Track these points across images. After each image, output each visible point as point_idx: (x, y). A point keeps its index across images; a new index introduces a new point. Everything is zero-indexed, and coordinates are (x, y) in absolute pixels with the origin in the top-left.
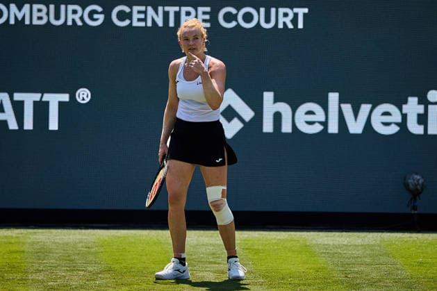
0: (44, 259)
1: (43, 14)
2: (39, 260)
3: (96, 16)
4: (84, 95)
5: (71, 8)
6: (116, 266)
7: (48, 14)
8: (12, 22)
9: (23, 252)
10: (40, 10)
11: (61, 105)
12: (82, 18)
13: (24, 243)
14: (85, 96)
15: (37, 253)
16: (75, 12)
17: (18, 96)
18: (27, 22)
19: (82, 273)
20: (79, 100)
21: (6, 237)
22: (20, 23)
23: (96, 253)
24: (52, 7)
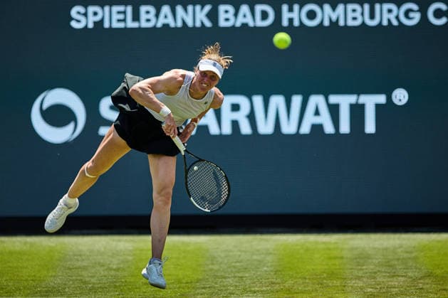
0: (364, 265)
1: (358, 14)
2: (359, 265)
3: (411, 15)
4: (401, 96)
5: (386, 6)
6: (438, 272)
7: (362, 14)
8: (326, 23)
9: (342, 258)
10: (354, 11)
11: (378, 107)
12: (397, 18)
13: (342, 249)
14: (402, 98)
15: (356, 259)
16: (390, 11)
17: (334, 99)
18: (342, 23)
19: (402, 279)
20: (396, 101)
21: (324, 243)
22: (334, 24)
23: (415, 258)
24: (367, 7)
